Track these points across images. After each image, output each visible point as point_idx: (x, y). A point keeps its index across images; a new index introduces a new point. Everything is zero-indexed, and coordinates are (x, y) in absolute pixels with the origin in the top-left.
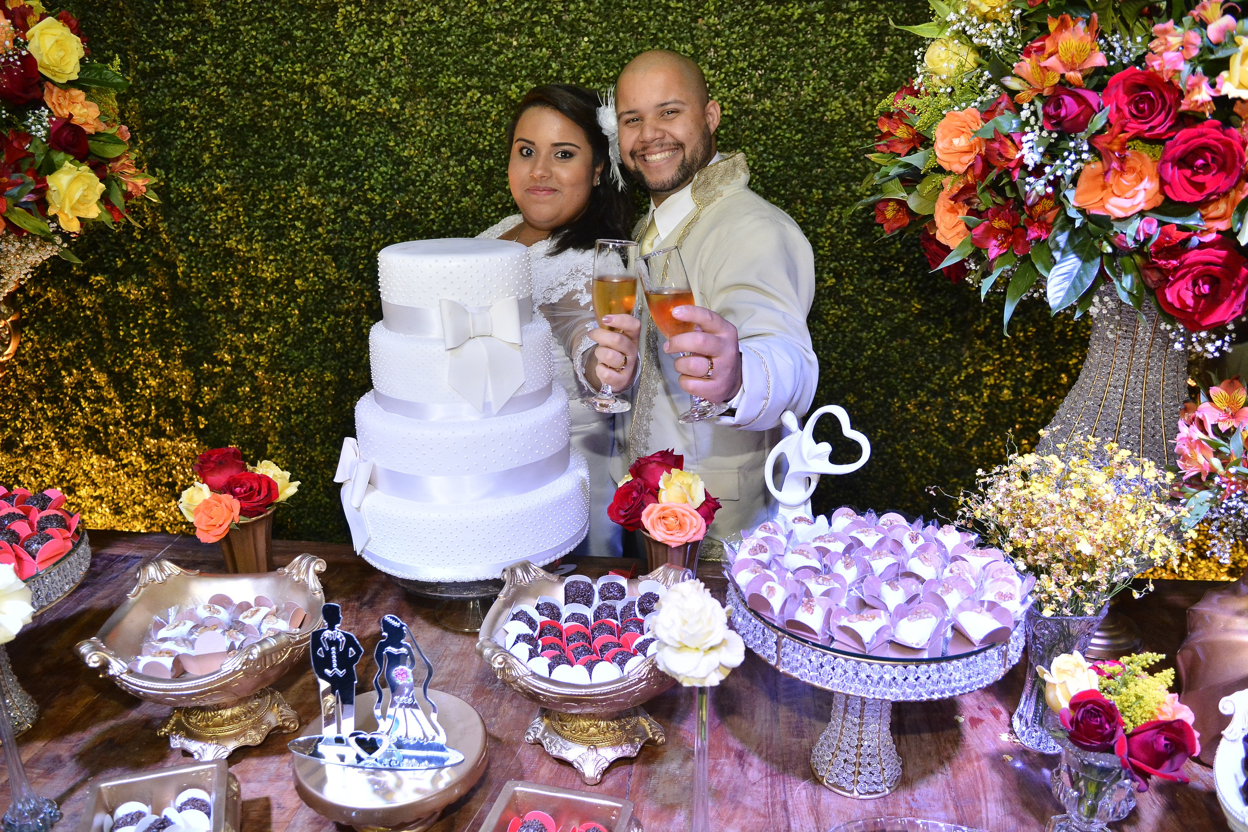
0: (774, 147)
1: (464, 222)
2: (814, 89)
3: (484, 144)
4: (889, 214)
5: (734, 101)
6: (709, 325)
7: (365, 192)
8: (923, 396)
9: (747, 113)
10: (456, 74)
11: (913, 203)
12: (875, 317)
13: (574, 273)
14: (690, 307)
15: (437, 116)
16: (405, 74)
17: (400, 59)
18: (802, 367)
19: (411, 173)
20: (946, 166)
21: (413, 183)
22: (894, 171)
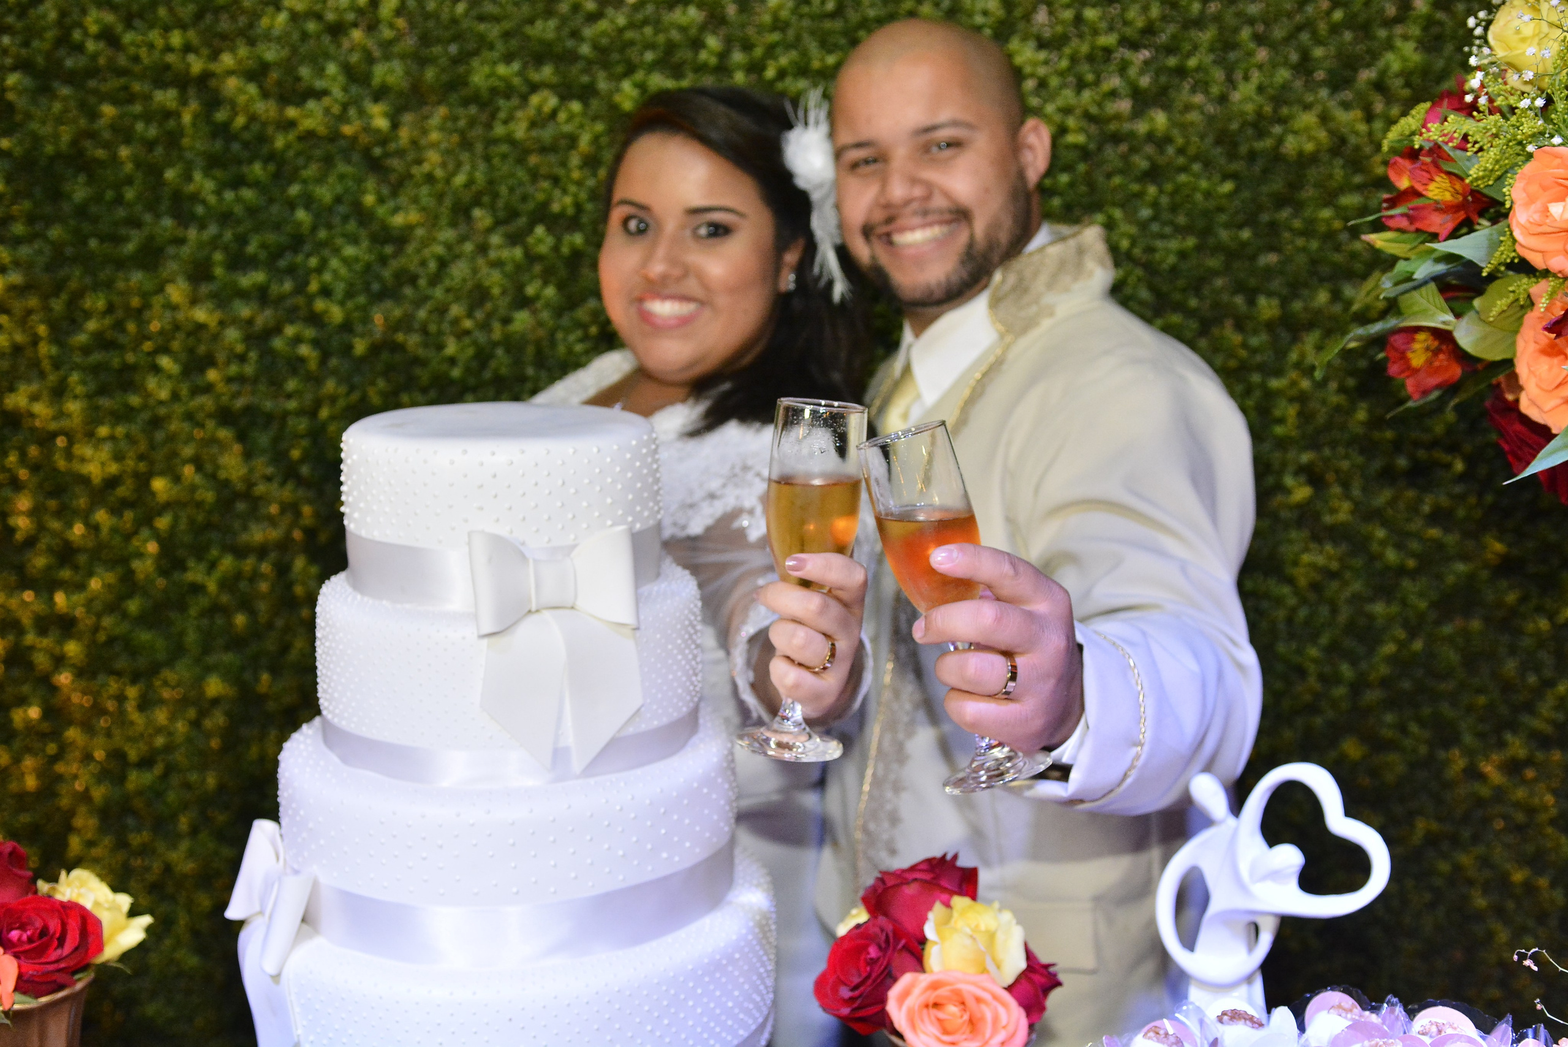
0: (1174, 209)
1: (518, 362)
2: (1260, 89)
3: (563, 203)
4: (1418, 357)
5: (1088, 117)
6: (1008, 588)
7: (311, 299)
8: (1517, 747)
9: (1116, 138)
10: (508, 59)
11: (1467, 335)
12: (1401, 571)
13: (740, 471)
14: (969, 547)
15: (466, 144)
16: (403, 57)
17: (391, 26)
18: (1220, 676)
19: (409, 259)
20: (1536, 260)
21: (413, 280)
22: (1424, 270)
